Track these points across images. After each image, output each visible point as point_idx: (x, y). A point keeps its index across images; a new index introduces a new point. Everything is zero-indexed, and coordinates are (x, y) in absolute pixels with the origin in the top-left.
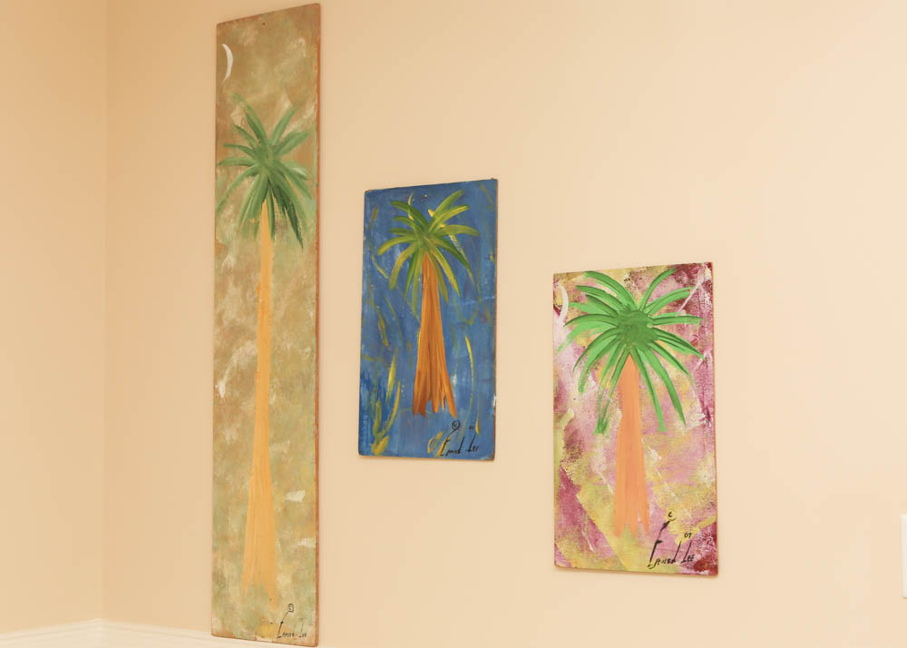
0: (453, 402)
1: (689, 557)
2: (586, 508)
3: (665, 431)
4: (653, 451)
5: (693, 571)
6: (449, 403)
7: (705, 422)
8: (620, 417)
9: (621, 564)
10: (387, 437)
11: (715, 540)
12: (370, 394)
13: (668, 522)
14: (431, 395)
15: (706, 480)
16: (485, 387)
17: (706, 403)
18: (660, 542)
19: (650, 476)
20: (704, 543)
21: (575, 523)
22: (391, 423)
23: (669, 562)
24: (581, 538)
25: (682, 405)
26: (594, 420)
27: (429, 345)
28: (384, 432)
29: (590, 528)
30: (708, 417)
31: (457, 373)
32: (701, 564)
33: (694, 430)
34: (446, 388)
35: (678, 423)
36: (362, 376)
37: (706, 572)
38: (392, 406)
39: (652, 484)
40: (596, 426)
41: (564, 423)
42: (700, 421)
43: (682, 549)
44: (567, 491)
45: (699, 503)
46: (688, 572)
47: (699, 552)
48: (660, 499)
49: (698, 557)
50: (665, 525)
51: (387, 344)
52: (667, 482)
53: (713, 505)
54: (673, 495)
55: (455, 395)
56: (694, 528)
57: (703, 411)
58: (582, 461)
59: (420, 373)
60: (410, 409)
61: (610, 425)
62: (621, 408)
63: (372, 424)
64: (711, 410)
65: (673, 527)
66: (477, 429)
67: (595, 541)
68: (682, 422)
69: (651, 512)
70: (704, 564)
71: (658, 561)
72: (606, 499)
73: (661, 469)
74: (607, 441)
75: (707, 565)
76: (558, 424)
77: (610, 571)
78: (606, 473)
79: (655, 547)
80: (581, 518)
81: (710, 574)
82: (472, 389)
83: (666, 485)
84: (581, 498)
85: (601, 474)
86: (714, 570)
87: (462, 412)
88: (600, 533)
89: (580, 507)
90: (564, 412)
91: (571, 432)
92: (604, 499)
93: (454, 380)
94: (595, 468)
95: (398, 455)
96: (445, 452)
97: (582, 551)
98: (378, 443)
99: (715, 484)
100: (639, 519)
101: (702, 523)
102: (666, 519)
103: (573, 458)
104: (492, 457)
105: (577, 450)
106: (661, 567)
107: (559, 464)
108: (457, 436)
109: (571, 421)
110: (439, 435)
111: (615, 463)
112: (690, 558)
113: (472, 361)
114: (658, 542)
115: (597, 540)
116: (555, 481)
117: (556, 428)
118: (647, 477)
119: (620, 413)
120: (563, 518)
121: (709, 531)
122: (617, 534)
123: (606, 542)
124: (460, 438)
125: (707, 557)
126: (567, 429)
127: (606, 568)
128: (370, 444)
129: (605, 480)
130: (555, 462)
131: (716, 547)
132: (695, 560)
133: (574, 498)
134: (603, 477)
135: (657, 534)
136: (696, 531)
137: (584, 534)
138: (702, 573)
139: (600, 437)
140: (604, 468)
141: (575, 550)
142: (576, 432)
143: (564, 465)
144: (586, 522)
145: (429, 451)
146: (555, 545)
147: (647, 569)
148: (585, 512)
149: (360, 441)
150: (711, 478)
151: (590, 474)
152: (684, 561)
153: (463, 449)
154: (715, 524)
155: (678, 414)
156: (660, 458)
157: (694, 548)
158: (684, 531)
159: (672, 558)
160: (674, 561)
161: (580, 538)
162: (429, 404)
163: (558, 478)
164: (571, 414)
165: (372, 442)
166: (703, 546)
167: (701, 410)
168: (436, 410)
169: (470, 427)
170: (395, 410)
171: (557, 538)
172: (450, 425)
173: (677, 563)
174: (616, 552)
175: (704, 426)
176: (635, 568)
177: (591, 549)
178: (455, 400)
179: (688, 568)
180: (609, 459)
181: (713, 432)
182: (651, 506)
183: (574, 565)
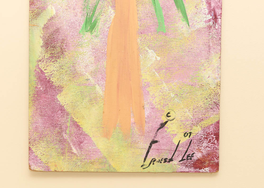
1: (188, 156)
2: (68, 109)
3: (165, 32)
4: (150, 51)
5: (192, 169)
7: (211, 23)
8: (113, 17)
9: (110, 165)
11: (217, 138)
13: (166, 122)
15: (210, 80)
17: (213, 5)
18: (156, 142)
19: (146, 77)
20: (206, 141)
21: (54, 125)
23: (165, 161)
24: (62, 141)
25: (186, 6)
26: (81, 19)
29: (74, 130)
30: (215, 18)
32: (202, 163)
33: (199, 31)
35: (181, 25)
37: (207, 169)
39: (148, 85)
40: (83, 24)
41: (42, 21)
42: (206, 22)
43: (180, 148)
44: (46, 92)
45: (201, 103)
46: (187, 170)
47: (199, 150)
48: (157, 100)
49: (198, 155)
50: (163, 125)
52: (167, 82)
53: (217, 104)
54: (172, 95)
56: (195, 128)
57: (210, 12)
58: (65, 61)
61: (100, 24)
62: (114, 7)
64: (218, 11)
65: (171, 127)
67: (79, 144)
68: (185, 23)
69: (147, 112)
70: (204, 162)
71: (153, 161)
72: (93, 100)
73: (159, 70)
74: (97, 40)
75: (207, 162)
76: (35, 22)
77: (97, 173)
78: (94, 74)
79: (150, 147)
80: (62, 120)
81: (210, 171)
83: (164, 85)
84: (62, 99)
85: (87, 74)
86: (215, 167)
88: (86, 135)
89: (62, 109)
90: (44, 9)
91: (51, 30)
92: (91, 100)
94: (81, 68)
97: (63, 154)
99: (218, 85)
100: (132, 120)
101: (202, 122)
102: (164, 119)
103: (54, 57)
105: (59, 49)
106: (156, 167)
107: (35, 64)
109: (52, 18)
111: (105, 63)
112: (190, 157)
114: (154, 142)
115: (81, 142)
116: (30, 82)
117: (32, 25)
118: (143, 78)
119: (113, 11)
120: (40, 120)
121: (211, 129)
122: (107, 135)
123: (94, 145)
125: (208, 154)
126: (46, 27)
127: (93, 170)
129: (92, 81)
130: (30, 62)
131: (218, 145)
132: (195, 158)
133: (54, 100)
134: (90, 77)
135: (152, 134)
136: (197, 130)
137: (66, 136)
138: (202, 170)
139: (88, 35)
140: (91, 68)
141: (54, 154)
142: (57, 31)
143: (42, 65)
144: (68, 125)
146: (30, 149)
147: (141, 170)
148: (68, 114)
150: (216, 78)
151: (75, 74)
152: (182, 160)
154: (218, 122)
155: (181, 15)
156: (159, 58)
157: (194, 147)
158: (183, 131)
159: (169, 157)
160: (171, 160)
161: (60, 141)
163: (34, 78)
164: (51, 11)
166: (205, 144)
167: (207, 11)
171: (31, 142)
173: (175, 162)
174: (105, 154)
175: (210, 27)
176: (125, 168)
177: (74, 151)
179: (187, 166)
180: (98, 60)
181: (219, 34)
182: (147, 106)
183: (52, 169)
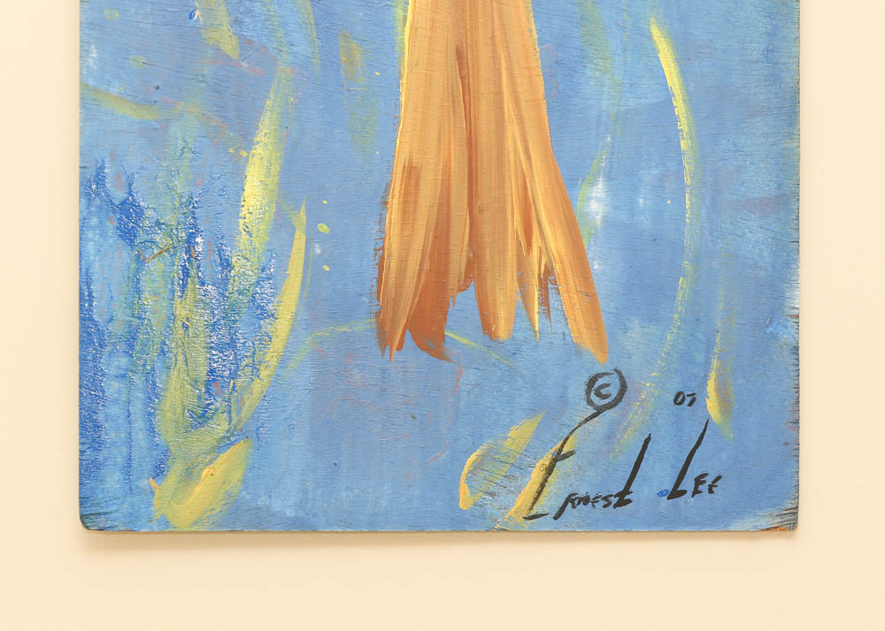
0: (590, 295)
6: (568, 296)
10: (240, 450)
12: (140, 261)
14: (474, 267)
16: (754, 236)
22: (257, 387)
27: (460, 56)
28: (220, 426)
31: (609, 178)
34: (553, 240)
36: (92, 184)
38: (263, 314)
51: (229, 46)
55: (596, 266)
59: (412, 172)
60: (364, 326)
63: (153, 394)
66: (712, 405)
82: (687, 243)
87: (635, 336)
93: (595, 202)
95: (302, 526)
96: (549, 502)
98: (190, 475)
104: (789, 521)
108: (610, 437)
110: (519, 434)
113: (683, 125)
124: (630, 444)
128: (147, 482)
145: (465, 499)
149: (89, 470)
153: (642, 492)
162: (463, 304)
165: (159, 471)
168: (502, 331)
169: (679, 399)
170: (281, 328)
172: (577, 389)
178: (600, 287)
